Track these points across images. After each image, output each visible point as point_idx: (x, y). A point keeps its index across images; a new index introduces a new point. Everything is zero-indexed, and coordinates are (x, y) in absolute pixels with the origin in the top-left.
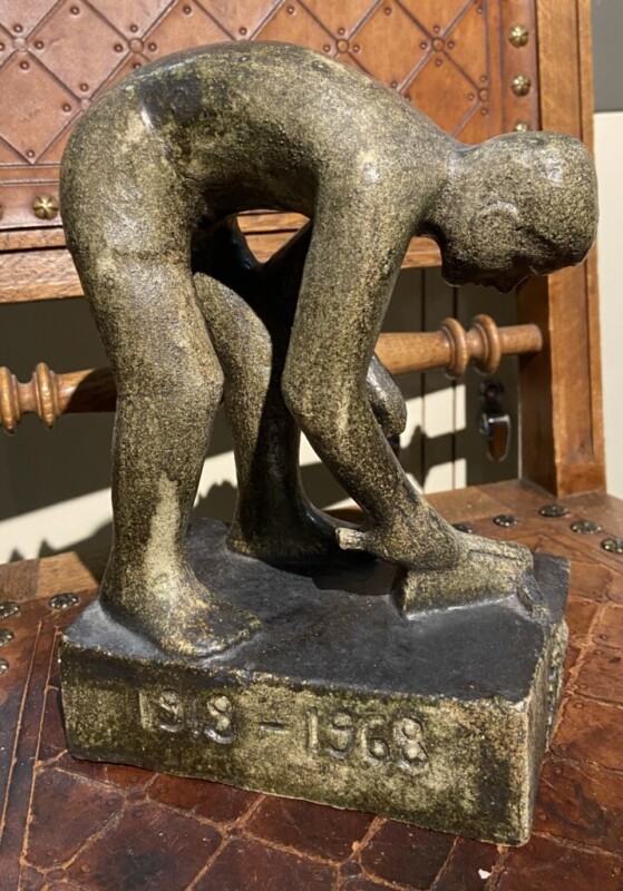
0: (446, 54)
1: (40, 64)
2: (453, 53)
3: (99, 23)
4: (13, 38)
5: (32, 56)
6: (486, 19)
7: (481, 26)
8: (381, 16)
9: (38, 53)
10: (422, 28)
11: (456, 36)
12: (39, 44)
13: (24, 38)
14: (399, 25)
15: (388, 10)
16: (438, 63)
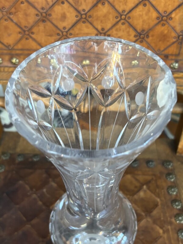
0: (167, 22)
1: (12, 20)
2: (171, 22)
3: (31, 7)
4: (3, 12)
5: (9, 17)
9: (11, 16)
12: (11, 14)
13: (6, 12)
14: (149, 11)
15: (145, 5)
16: (163, 25)
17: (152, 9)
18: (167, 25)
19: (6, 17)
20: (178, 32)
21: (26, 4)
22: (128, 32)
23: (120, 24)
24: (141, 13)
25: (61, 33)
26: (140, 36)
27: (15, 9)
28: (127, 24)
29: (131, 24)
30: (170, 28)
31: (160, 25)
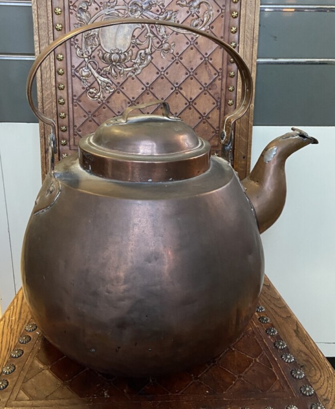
0: (207, 121)
1: (95, 121)
2: (209, 120)
3: (110, 111)
4: (88, 114)
5: (93, 119)
6: (220, 111)
7: (219, 113)
8: (188, 110)
9: (94, 118)
10: (200, 114)
11: (210, 116)
12: (94, 116)
13: (92, 115)
14: (193, 112)
15: (190, 109)
16: (204, 123)
17: (195, 111)
18: (206, 123)
19: (90, 119)
20: (215, 128)
21: (107, 108)
24: (188, 114)
27: (98, 112)
30: (209, 125)
31: (202, 123)
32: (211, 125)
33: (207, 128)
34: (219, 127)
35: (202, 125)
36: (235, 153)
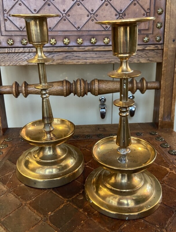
0: (137, 2)
1: (24, 4)
2: (140, 1)
5: (22, 2)
9: (24, 1)
16: (135, 4)
18: (137, 4)
19: (20, 2)
20: (146, 9)
22: (111, 12)
23: (105, 5)
25: (61, 15)
26: (119, 15)
28: (109, 5)
29: (112, 5)
30: (139, 7)
31: (133, 5)
32: (142, 7)
33: (138, 10)
34: (149, 9)
35: (133, 7)
36: (165, 36)
